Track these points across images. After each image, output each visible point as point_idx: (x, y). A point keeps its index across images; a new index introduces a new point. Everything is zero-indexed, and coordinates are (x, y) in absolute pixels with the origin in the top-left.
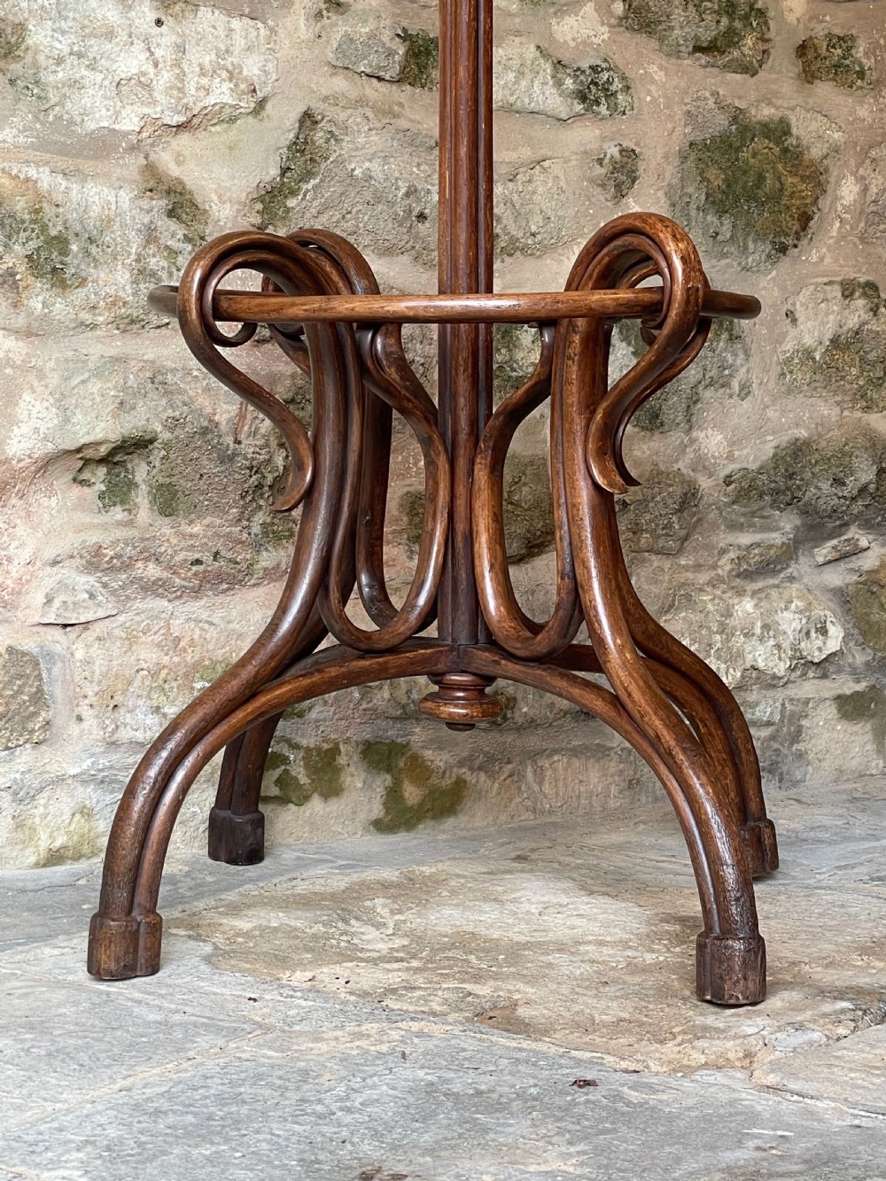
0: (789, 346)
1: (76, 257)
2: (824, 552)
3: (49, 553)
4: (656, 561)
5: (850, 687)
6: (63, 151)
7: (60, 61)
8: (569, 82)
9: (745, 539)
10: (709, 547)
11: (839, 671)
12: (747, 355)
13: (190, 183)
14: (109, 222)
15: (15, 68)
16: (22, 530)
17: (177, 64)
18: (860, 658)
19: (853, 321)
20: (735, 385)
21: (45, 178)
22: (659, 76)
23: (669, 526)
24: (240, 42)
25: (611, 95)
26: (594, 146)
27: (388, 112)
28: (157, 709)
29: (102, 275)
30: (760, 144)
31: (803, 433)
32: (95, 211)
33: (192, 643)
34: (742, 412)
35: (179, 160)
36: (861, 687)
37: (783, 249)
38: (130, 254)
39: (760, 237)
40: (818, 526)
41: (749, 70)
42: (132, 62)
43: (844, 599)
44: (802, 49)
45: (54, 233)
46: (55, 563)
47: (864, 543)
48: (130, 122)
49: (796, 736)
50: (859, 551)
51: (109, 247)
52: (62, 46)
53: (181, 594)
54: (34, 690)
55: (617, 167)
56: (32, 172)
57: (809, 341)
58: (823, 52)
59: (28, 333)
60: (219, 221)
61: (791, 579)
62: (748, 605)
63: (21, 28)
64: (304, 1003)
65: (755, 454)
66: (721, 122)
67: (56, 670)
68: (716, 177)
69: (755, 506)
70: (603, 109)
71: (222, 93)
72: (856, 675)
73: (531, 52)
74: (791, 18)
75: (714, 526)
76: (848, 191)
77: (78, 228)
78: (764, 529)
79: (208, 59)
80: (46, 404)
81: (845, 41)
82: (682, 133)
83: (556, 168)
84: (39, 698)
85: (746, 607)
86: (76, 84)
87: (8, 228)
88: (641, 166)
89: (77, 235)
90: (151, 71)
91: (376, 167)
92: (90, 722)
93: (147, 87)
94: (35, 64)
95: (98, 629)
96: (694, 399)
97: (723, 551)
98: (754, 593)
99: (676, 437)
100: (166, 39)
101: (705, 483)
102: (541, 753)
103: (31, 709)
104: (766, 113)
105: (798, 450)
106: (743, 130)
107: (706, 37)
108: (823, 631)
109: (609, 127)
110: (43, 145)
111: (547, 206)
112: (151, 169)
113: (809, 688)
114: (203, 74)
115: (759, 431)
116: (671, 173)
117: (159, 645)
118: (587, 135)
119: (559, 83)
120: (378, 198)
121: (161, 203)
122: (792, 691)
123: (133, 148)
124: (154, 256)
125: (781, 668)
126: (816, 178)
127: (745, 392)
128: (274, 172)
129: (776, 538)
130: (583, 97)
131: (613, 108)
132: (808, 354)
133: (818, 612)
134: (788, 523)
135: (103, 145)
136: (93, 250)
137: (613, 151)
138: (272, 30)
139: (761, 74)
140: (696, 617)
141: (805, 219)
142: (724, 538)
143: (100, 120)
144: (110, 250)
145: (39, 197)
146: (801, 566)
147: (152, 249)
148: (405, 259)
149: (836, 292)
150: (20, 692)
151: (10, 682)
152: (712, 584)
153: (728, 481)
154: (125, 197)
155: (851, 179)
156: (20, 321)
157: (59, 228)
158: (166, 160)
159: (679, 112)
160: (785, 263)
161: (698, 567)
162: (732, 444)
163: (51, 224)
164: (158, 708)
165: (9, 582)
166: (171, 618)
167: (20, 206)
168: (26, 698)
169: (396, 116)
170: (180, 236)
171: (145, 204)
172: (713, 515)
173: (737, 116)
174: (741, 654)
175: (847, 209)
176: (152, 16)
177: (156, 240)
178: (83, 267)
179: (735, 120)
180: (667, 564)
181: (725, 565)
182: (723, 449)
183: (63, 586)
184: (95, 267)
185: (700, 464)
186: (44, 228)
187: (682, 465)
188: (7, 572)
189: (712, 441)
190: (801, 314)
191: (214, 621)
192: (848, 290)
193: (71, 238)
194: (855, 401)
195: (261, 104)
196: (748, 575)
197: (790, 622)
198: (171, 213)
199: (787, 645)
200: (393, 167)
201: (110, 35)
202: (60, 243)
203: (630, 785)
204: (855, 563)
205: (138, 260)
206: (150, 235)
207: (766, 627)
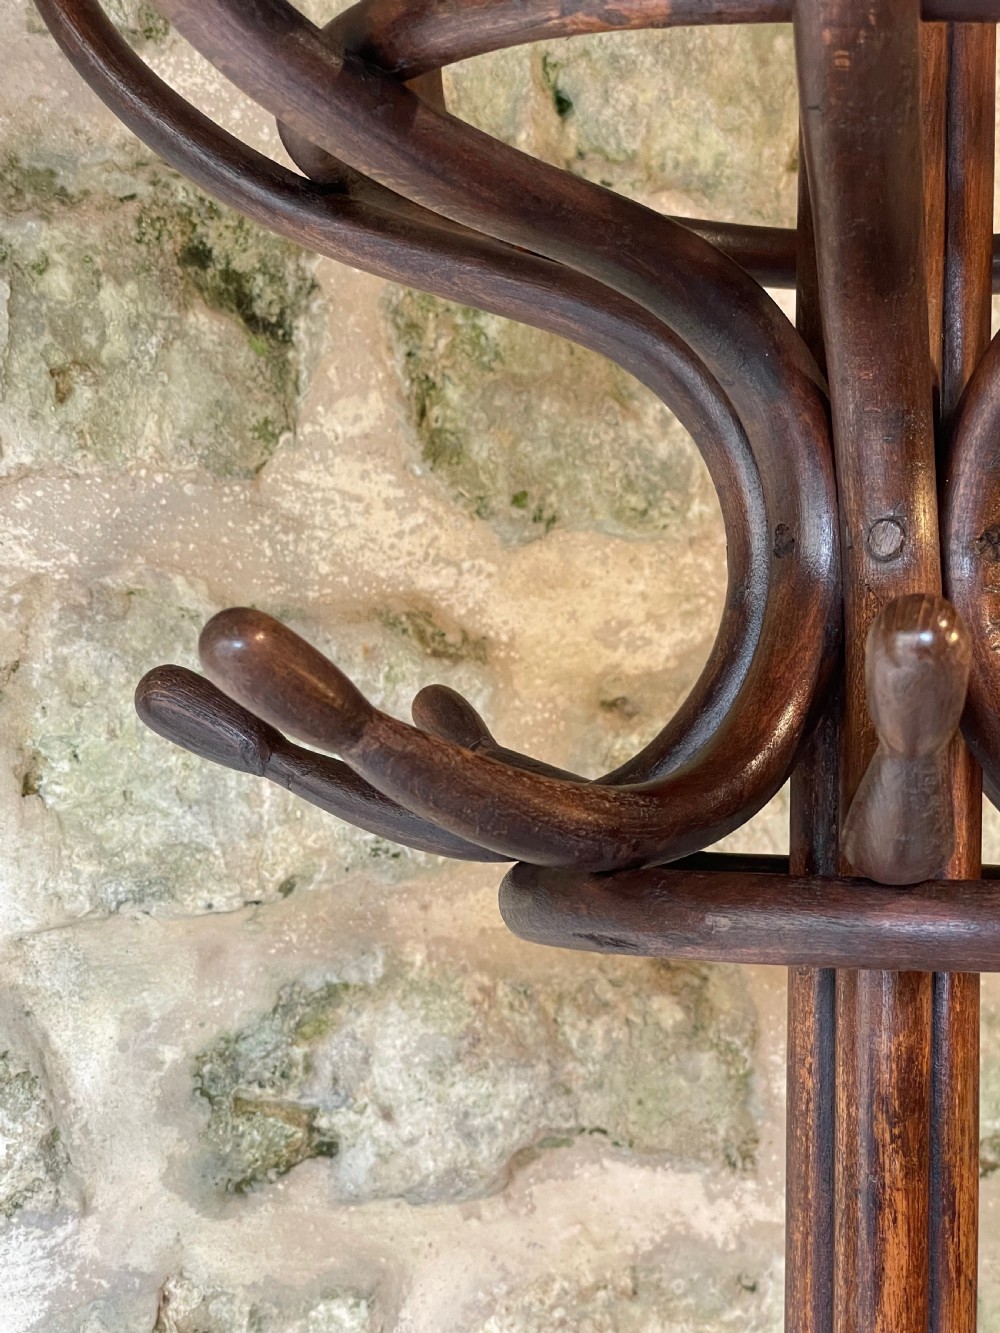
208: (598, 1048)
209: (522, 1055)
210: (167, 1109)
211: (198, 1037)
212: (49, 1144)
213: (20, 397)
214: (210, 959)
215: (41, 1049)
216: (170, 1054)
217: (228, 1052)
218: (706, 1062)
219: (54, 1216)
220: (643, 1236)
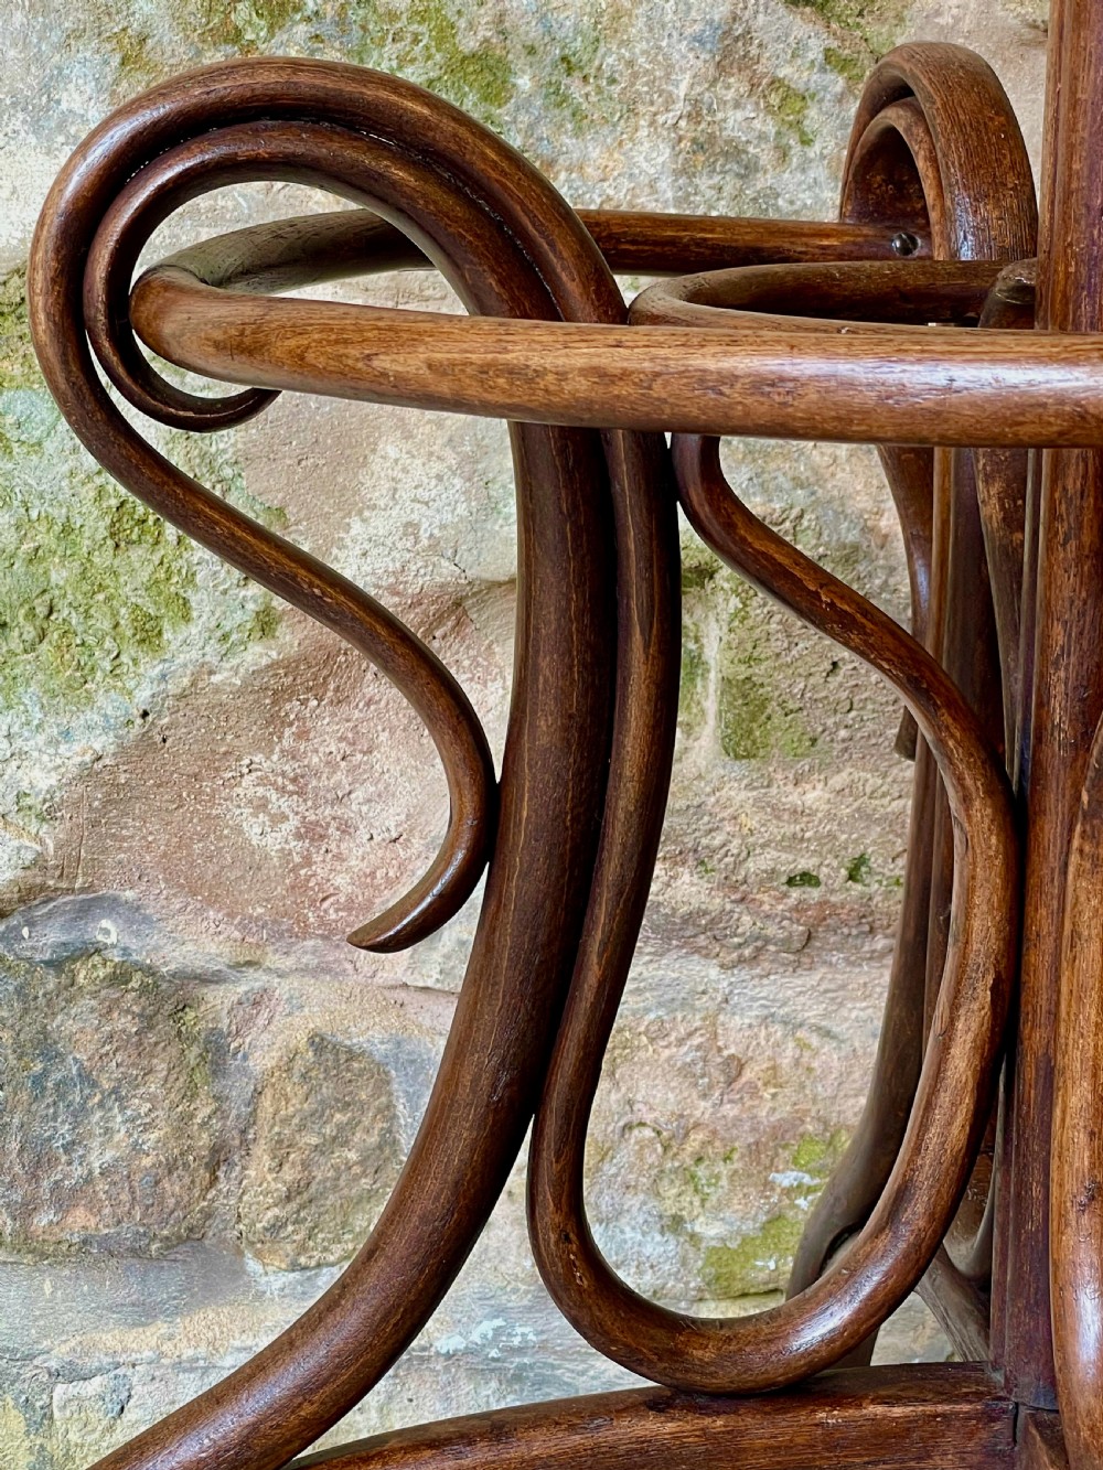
1: (525, 105)
14: (617, 17)
28: (676, 1224)
29: (595, 152)
33: (773, 1076)
38: (670, 101)
45: (469, 44)
51: (612, 81)
53: (754, 953)
54: (373, 1139)
60: (938, 13)
77: (534, 32)
80: (436, 467)
87: (356, 32)
89: (531, 51)
103: (365, 1183)
117: (686, 1071)
124: (737, 105)
136: (576, 89)
144: (616, 89)
147: (737, 85)
150: (340, 1140)
151: (318, 1115)
157: (483, 33)
163: (462, 23)
164: (677, 1221)
165: (341, 880)
166: (720, 1010)
168: (353, 1156)
170: (815, 53)
177: (746, 63)
178: (543, 131)
184: (578, 132)
186: (445, 32)
188: (339, 857)
191: (836, 1030)
193: (517, 60)
202: (487, 70)
205: (694, 117)
206: (727, 53)
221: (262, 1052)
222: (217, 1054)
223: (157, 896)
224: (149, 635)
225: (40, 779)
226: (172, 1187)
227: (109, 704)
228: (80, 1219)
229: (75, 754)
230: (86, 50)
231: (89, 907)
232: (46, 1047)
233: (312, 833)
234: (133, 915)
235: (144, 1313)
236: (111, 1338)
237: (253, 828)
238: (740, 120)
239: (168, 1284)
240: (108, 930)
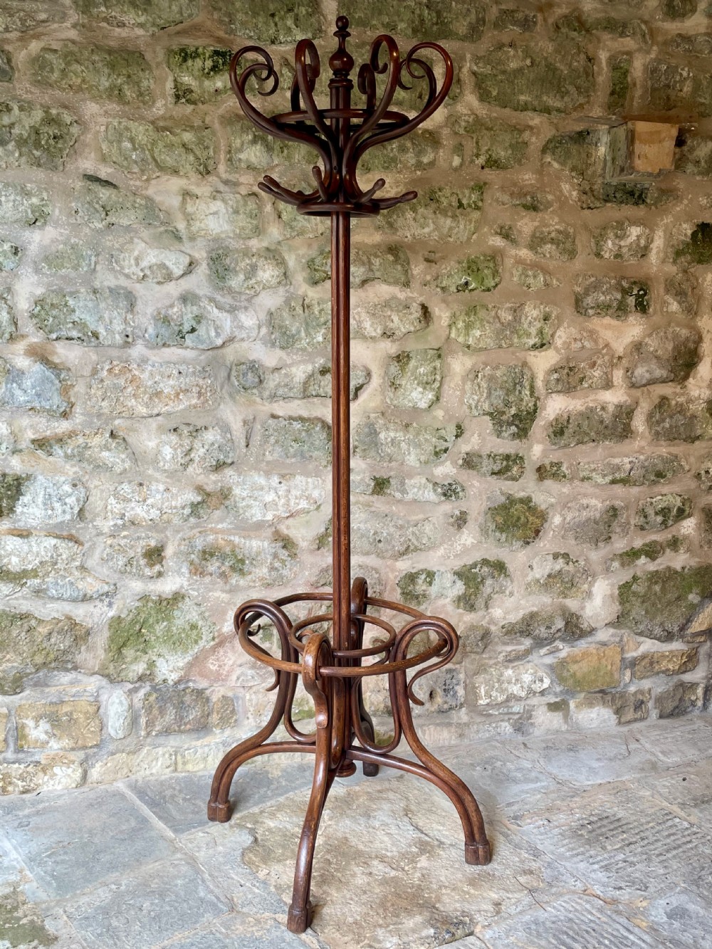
0: (529, 578)
1: (248, 565)
2: (543, 651)
3: (239, 662)
4: (473, 656)
5: (553, 699)
6: (244, 529)
7: (243, 499)
8: (439, 490)
9: (509, 648)
10: (495, 651)
11: (549, 694)
12: (512, 581)
13: (291, 535)
14: (260, 552)
15: (227, 503)
16: (230, 654)
17: (287, 496)
18: (558, 689)
19: (558, 567)
20: (507, 592)
21: (236, 539)
22: (477, 484)
23: (477, 645)
24: (311, 486)
25: (456, 493)
26: (449, 512)
27: (368, 505)
29: (257, 570)
30: (518, 506)
31: (535, 609)
32: (255, 549)
34: (510, 602)
35: (288, 528)
36: (557, 700)
37: (528, 543)
38: (267, 563)
39: (518, 539)
40: (539, 643)
41: (514, 479)
42: (270, 497)
43: (552, 668)
44: (539, 469)
45: (239, 558)
46: (240, 666)
47: (561, 647)
48: (269, 517)
49: (530, 717)
50: (558, 650)
52: (245, 494)
54: (231, 709)
55: (459, 519)
56: (232, 538)
57: (538, 576)
58: (548, 468)
59: (230, 591)
61: (529, 662)
62: (510, 672)
63: (230, 489)
64: (257, 891)
65: (515, 617)
66: (503, 499)
67: (240, 702)
68: (500, 520)
69: (513, 636)
70: (453, 498)
71: (303, 504)
72: (556, 694)
73: (424, 481)
74: (534, 458)
75: (497, 644)
76: (557, 520)
77: (248, 555)
78: (517, 644)
79: (298, 493)
81: (559, 465)
82: (486, 505)
83: (434, 520)
84: (233, 712)
85: (509, 672)
86: (249, 506)
87: (223, 557)
88: (468, 517)
89: (248, 558)
90: (276, 499)
91: (362, 526)
92: (251, 720)
93: (276, 505)
94: (235, 502)
95: (254, 689)
96: (489, 598)
97: (500, 653)
98: (513, 667)
99: (481, 613)
100: (283, 487)
101: (493, 628)
102: (423, 725)
103: (231, 715)
104: (522, 494)
105: (533, 616)
106: (511, 501)
107: (496, 469)
108: (541, 680)
109: (456, 504)
110: (237, 528)
111: (430, 533)
112: (277, 532)
113: (535, 701)
114: (296, 498)
115: (517, 609)
116: (481, 519)
118: (448, 507)
119: (435, 491)
120: (362, 536)
121: (280, 544)
122: (528, 702)
123: (270, 526)
125: (523, 694)
126: (543, 517)
127: (511, 594)
128: (323, 530)
129: (522, 648)
130: (445, 495)
131: (457, 498)
132: (538, 581)
133: (540, 674)
134: (527, 642)
135: (259, 526)
136: (254, 562)
137: (457, 513)
138: (324, 481)
139: (520, 481)
140: (488, 677)
141: (537, 532)
142: (500, 648)
143: (258, 517)
144: (260, 562)
145: (234, 546)
146: (534, 657)
147: (276, 560)
148: (373, 556)
149: (551, 557)
150: (226, 710)
151: (223, 707)
152: (496, 664)
153: (503, 627)
154: (266, 544)
155: (558, 516)
156: (228, 588)
157: (241, 556)
158: (284, 529)
159: (484, 497)
160: (529, 548)
161: (490, 658)
162: (505, 613)
163: (238, 555)
165: (224, 672)
167: (228, 550)
168: (229, 712)
169: (370, 506)
170: (286, 555)
171: (273, 545)
172: (496, 640)
173: (509, 497)
174: (506, 689)
175: (556, 527)
176: (277, 481)
177: (277, 557)
178: (250, 568)
179: (508, 498)
180: (478, 657)
181: (501, 658)
182: (502, 615)
183: (243, 674)
184: (255, 568)
185: (492, 621)
186: (236, 557)
187: (484, 623)
188: (224, 669)
189: (497, 612)
190: (535, 566)
192: (556, 556)
193: (246, 559)
194: (559, 595)
195: (319, 507)
196: (510, 661)
197: (527, 678)
198: (284, 547)
199: (525, 686)
200: (368, 525)
201: (262, 489)
202: (242, 561)
203: (460, 736)
204: (557, 654)
205: (270, 565)
206: (275, 556)
207: (517, 680)
208: (378, 264)
209: (363, 264)
210: (303, 269)
211: (308, 258)
212: (285, 274)
213: (276, 152)
214: (310, 246)
215: (283, 259)
216: (304, 261)
217: (313, 260)
218: (399, 267)
219: (286, 285)
220: (387, 297)
221: (214, 698)
222: (208, 700)
223: (198, 678)
224: (196, 642)
225: (181, 664)
226: (202, 720)
227: (191, 652)
228: (188, 726)
229: (186, 660)
230: (185, 563)
231: (188, 681)
232: (182, 702)
233: (220, 666)
234: (194, 681)
235: (198, 739)
236: (194, 743)
237: (211, 667)
238: (277, 565)
239: (202, 734)
240: (191, 684)
